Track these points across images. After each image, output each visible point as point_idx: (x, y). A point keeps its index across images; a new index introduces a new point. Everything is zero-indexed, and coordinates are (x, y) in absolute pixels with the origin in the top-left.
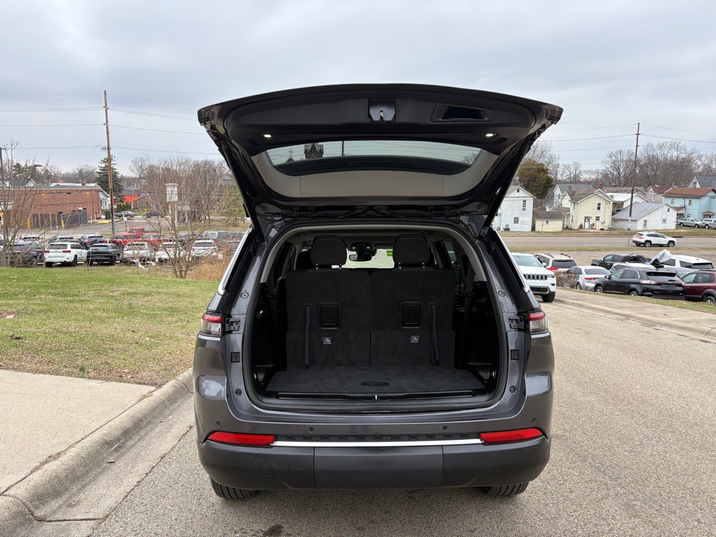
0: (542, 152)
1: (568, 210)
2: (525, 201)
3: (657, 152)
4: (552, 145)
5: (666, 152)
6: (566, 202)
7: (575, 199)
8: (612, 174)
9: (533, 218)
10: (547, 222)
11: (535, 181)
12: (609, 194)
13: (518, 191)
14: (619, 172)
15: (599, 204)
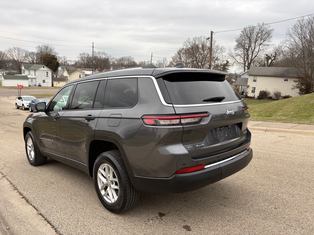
0: (50, 50)
1: (67, 77)
2: (47, 72)
3: (98, 55)
4: (55, 47)
5: (101, 55)
6: (66, 74)
7: (70, 72)
8: (82, 63)
9: (52, 81)
10: (59, 82)
11: (51, 63)
12: (83, 71)
13: (44, 67)
14: (84, 62)
15: (80, 75)
